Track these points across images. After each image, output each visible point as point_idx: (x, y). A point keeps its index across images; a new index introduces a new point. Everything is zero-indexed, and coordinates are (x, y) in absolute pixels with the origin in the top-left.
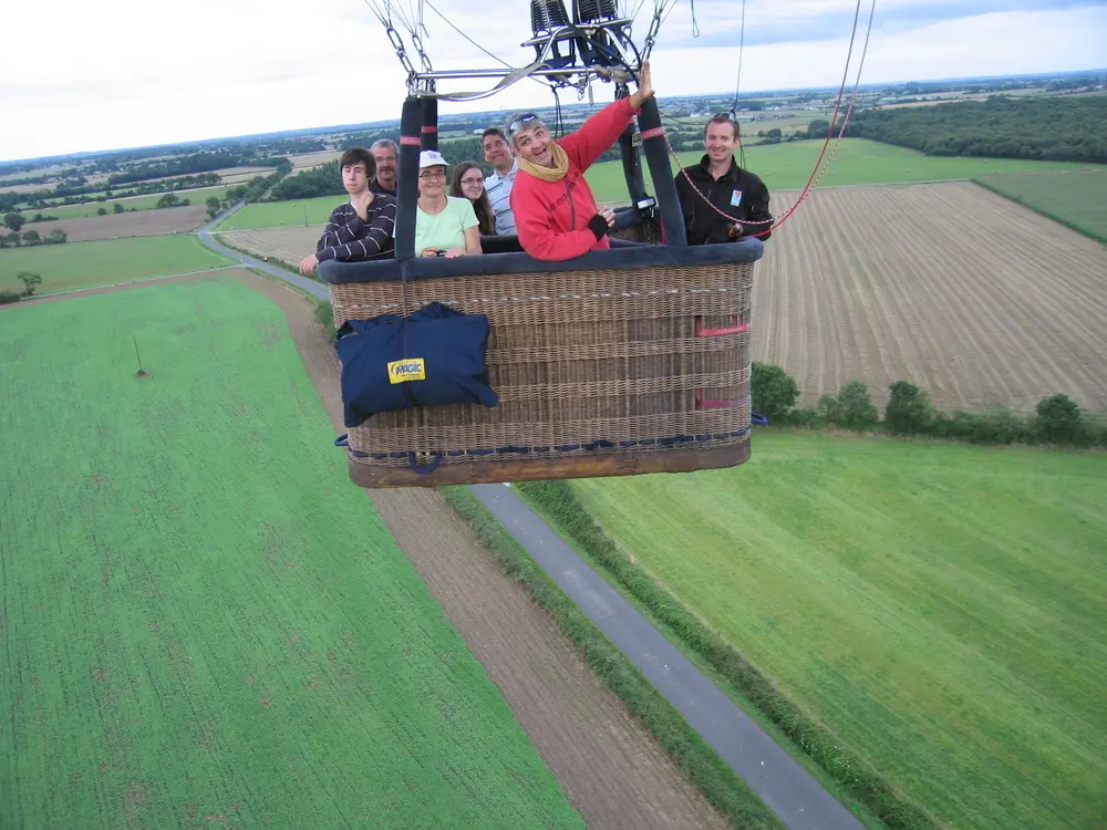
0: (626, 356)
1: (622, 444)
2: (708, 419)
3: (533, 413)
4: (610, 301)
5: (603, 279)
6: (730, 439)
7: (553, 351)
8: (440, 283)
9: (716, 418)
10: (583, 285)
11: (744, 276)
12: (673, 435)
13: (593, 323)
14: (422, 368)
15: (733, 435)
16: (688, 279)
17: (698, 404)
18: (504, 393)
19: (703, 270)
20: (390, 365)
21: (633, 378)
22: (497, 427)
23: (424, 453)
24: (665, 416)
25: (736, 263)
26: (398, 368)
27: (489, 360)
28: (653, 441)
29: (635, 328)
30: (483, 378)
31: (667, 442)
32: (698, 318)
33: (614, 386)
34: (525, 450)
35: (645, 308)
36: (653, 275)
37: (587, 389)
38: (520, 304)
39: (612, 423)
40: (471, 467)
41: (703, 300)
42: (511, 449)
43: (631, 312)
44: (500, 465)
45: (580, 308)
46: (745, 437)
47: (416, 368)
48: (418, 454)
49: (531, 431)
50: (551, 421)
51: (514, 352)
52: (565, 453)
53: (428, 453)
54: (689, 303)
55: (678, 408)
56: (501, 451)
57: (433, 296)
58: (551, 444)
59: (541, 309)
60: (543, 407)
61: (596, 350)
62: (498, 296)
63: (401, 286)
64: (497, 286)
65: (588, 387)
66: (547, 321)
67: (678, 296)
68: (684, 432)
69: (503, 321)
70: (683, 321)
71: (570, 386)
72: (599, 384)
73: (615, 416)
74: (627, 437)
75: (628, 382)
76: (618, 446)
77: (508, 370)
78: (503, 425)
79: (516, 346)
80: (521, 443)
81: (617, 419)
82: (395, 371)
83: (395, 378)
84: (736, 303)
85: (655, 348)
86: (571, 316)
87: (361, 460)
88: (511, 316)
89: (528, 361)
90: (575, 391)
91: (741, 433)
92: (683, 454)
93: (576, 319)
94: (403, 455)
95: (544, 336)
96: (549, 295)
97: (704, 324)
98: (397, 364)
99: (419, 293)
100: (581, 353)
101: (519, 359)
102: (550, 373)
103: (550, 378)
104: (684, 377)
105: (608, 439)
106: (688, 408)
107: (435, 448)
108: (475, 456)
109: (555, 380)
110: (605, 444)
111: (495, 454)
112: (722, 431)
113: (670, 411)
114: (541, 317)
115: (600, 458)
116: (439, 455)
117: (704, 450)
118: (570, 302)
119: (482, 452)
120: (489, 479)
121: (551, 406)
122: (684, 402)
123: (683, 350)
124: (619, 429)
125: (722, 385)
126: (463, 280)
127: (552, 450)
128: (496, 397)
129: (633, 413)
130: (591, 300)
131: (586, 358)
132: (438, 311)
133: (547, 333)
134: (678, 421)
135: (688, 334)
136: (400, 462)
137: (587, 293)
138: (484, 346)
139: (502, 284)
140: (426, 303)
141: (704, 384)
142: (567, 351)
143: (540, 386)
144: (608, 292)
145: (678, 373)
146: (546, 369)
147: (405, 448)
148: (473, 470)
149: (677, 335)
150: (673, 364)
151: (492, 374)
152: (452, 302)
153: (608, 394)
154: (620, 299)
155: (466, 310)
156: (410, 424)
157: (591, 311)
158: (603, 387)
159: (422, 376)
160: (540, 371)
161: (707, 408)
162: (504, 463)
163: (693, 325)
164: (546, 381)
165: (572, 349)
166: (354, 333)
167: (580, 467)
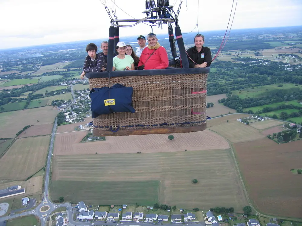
0: (172, 99)
1: (170, 124)
2: (195, 117)
3: (145, 115)
4: (167, 83)
5: (165, 77)
6: (201, 123)
7: (151, 98)
8: (120, 78)
9: (197, 117)
10: (160, 79)
11: (205, 77)
12: (185, 122)
13: (162, 90)
14: (114, 101)
15: (202, 122)
16: (189, 77)
17: (192, 113)
18: (137, 109)
19: (193, 75)
20: (105, 101)
21: (173, 105)
22: (135, 119)
23: (114, 126)
24: (182, 117)
25: (203, 73)
26: (107, 102)
27: (133, 100)
28: (179, 124)
29: (174, 91)
30: (131, 105)
31: (183, 124)
32: (192, 89)
33: (168, 108)
34: (143, 126)
35: (177, 85)
36: (179, 76)
37: (161, 109)
38: (142, 84)
39: (168, 118)
40: (127, 130)
41: (193, 84)
42: (139, 125)
43: (173, 87)
44: (136, 130)
45: (159, 86)
46: (205, 123)
47: (112, 101)
48: (113, 127)
49: (145, 121)
50: (150, 118)
51: (140, 98)
52: (154, 127)
53: (115, 127)
54: (189, 85)
55: (186, 114)
56: (136, 126)
57: (118, 82)
58: (150, 124)
59: (148, 85)
60: (148, 114)
61: (163, 98)
62: (136, 82)
63: (108, 79)
64: (135, 79)
65: (161, 108)
66: (149, 89)
67: (186, 83)
68: (188, 121)
69: (137, 89)
70: (188, 89)
71: (156, 108)
72: (164, 107)
73: (168, 116)
74: (172, 122)
75: (172, 107)
76: (169, 125)
77: (138, 103)
78: (137, 119)
79: (141, 96)
80: (142, 124)
81: (169, 117)
82: (106, 102)
83: (106, 104)
84: (203, 85)
85: (180, 97)
86: (156, 88)
87: (97, 128)
88: (139, 88)
89: (144, 100)
90: (157, 109)
91: (204, 121)
92: (187, 127)
93: (158, 89)
94: (108, 127)
95: (148, 93)
96: (150, 82)
97: (193, 90)
98: (107, 100)
99: (113, 81)
100: (159, 98)
101: (141, 100)
102: (150, 104)
103: (150, 105)
104: (188, 105)
105: (166, 123)
106: (189, 114)
107: (118, 125)
108: (129, 128)
109: (152, 106)
110: (166, 124)
111: (134, 127)
112: (198, 121)
113: (184, 115)
114: (148, 88)
115: (164, 128)
116: (118, 127)
117: (193, 126)
118: (156, 84)
119: (131, 126)
120: (133, 134)
121: (150, 113)
122: (188, 113)
123: (188, 98)
124: (169, 120)
125: (198, 108)
126: (126, 78)
127: (150, 126)
128: (135, 110)
129: (174, 115)
130: (162, 84)
131: (161, 100)
132: (119, 86)
133: (150, 93)
134: (186, 118)
135: (189, 93)
136: (107, 129)
137: (161, 82)
138: (132, 96)
139: (137, 79)
140: (115, 84)
141: (194, 107)
142: (155, 98)
143: (147, 107)
144: (166, 81)
145: (186, 104)
146: (149, 102)
147: (109, 125)
148: (128, 131)
149: (186, 93)
150: (185, 102)
151: (134, 104)
152: (123, 84)
153: (167, 110)
154: (170, 83)
155: (127, 86)
156: (111, 118)
157: (162, 86)
158: (165, 108)
159: (114, 104)
160: (147, 104)
161: (194, 114)
162: (137, 129)
163: (191, 91)
164: (149, 106)
165: (156, 97)
166: (95, 92)
167: (158, 131)
